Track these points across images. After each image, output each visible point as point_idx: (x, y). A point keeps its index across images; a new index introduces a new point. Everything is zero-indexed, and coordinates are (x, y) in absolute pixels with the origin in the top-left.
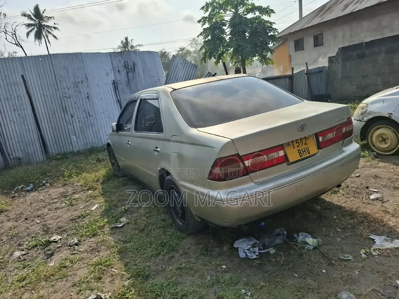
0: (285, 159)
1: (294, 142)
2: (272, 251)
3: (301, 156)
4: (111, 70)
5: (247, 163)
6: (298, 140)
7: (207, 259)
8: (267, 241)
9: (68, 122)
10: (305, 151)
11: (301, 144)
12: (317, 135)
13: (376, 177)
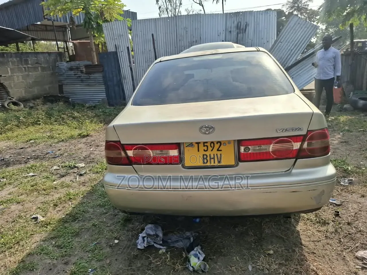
1: (200, 144)
2: (163, 250)
4: (224, 31)
5: (130, 153)
6: (207, 142)
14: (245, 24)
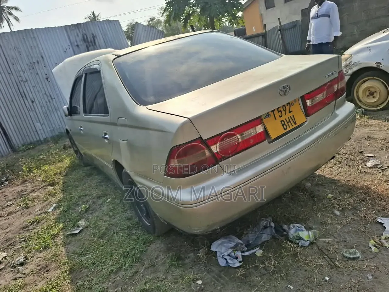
0: (265, 135)
1: (275, 112)
2: (259, 252)
3: (285, 129)
4: (69, 46)
5: (215, 148)
6: (279, 108)
7: (178, 271)
8: (251, 237)
9: (29, 108)
10: (290, 121)
11: (283, 112)
12: (303, 99)
13: (369, 138)
14: (92, 35)
